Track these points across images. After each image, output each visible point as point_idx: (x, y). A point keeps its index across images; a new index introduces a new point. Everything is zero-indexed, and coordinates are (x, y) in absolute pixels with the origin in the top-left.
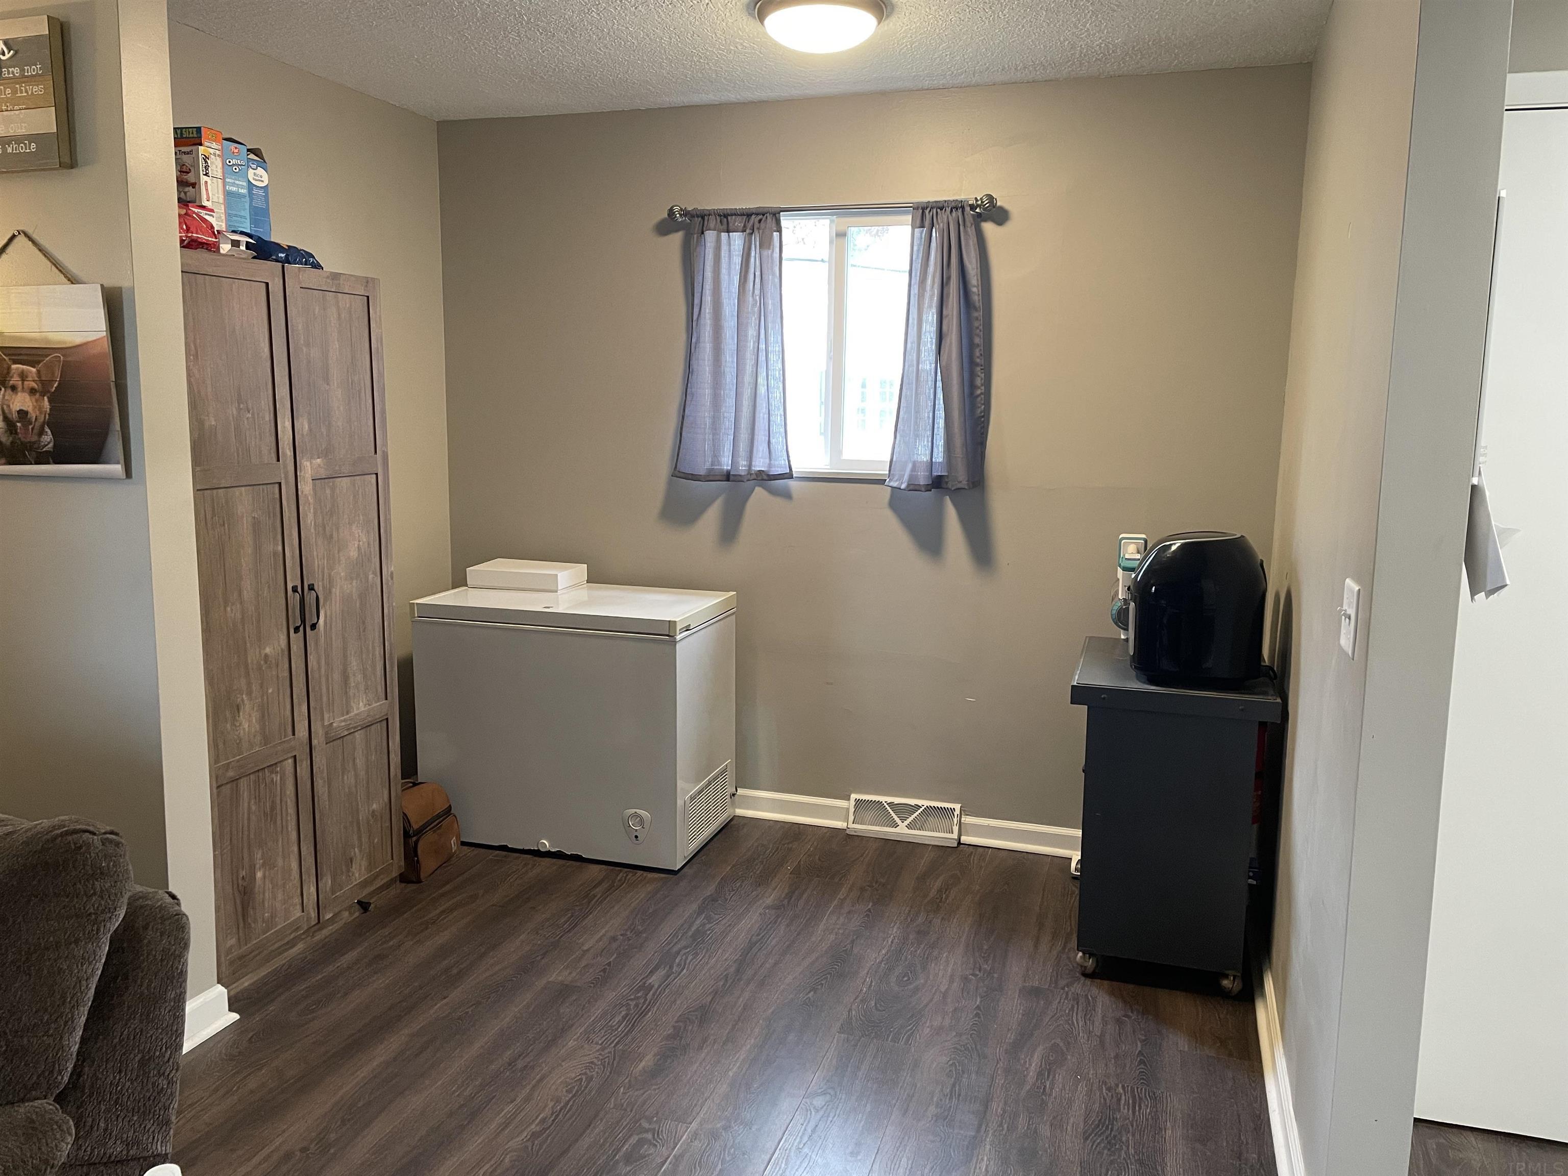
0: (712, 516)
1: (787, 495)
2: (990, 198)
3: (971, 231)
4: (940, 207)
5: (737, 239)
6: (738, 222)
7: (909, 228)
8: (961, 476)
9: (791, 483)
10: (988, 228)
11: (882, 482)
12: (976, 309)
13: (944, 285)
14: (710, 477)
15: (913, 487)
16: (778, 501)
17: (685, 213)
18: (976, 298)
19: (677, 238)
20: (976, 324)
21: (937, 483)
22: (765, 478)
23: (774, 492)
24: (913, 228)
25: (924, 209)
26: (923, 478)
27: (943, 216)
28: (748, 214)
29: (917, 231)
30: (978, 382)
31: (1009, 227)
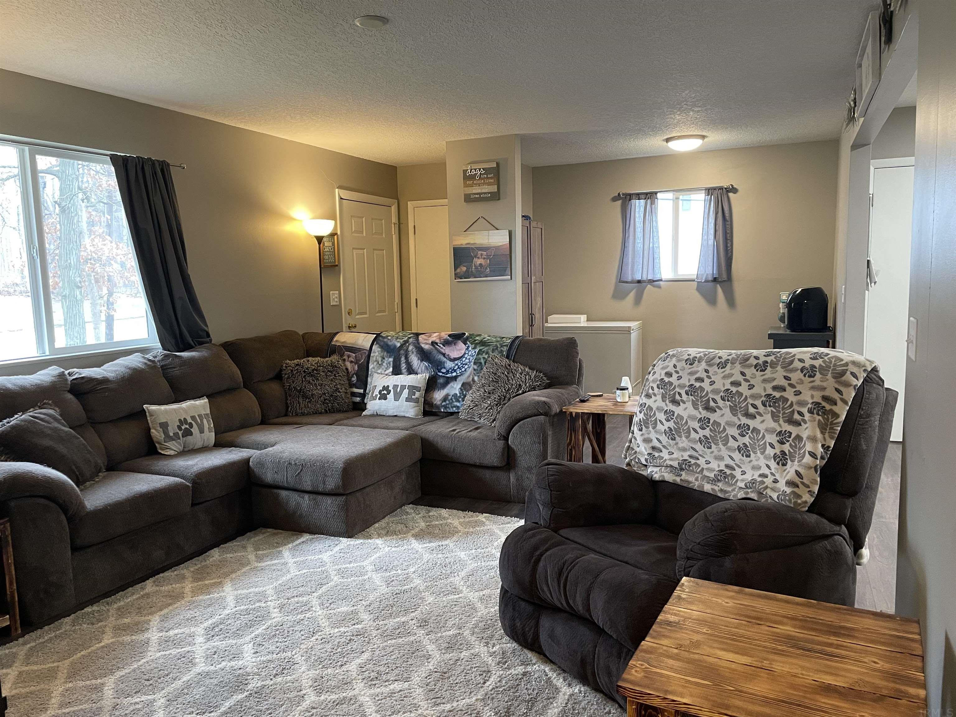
0: (631, 296)
1: (659, 287)
2: (732, 185)
3: (725, 196)
4: (714, 189)
5: (642, 202)
6: (643, 196)
7: (704, 195)
8: (725, 276)
9: (661, 283)
10: (731, 195)
11: (694, 280)
12: (728, 221)
13: (717, 214)
14: (632, 282)
15: (706, 281)
16: (656, 289)
17: (623, 194)
18: (727, 218)
19: (619, 203)
20: (727, 226)
21: (715, 280)
22: (651, 282)
23: (654, 286)
24: (705, 196)
25: (709, 190)
26: (710, 278)
27: (716, 192)
28: (646, 194)
29: (707, 197)
30: (729, 245)
31: (738, 194)
